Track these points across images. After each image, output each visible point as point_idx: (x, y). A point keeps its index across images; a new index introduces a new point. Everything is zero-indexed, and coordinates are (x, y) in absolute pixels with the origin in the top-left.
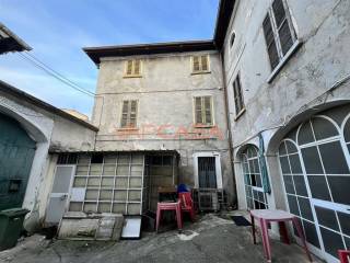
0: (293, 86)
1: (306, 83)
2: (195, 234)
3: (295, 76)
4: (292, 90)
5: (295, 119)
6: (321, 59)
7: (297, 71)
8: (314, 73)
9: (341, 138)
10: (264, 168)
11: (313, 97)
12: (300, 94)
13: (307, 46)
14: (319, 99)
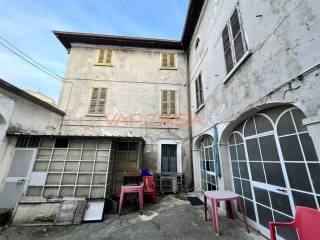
0: (242, 88)
1: (252, 86)
2: (155, 214)
3: (244, 80)
4: (242, 91)
5: (242, 115)
6: (264, 68)
7: (246, 76)
8: (258, 80)
9: (274, 132)
10: (217, 156)
11: (256, 99)
12: (247, 95)
13: (254, 57)
14: (261, 100)
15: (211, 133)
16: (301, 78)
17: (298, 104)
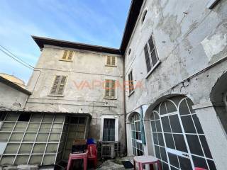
0: (157, 83)
1: (163, 81)
3: (158, 77)
4: (157, 86)
5: (158, 100)
6: (168, 72)
7: (159, 75)
8: (166, 78)
9: (178, 113)
10: (143, 128)
11: (165, 91)
12: (160, 87)
13: (163, 64)
14: (168, 91)
15: (139, 111)
16: (189, 80)
17: (189, 96)
